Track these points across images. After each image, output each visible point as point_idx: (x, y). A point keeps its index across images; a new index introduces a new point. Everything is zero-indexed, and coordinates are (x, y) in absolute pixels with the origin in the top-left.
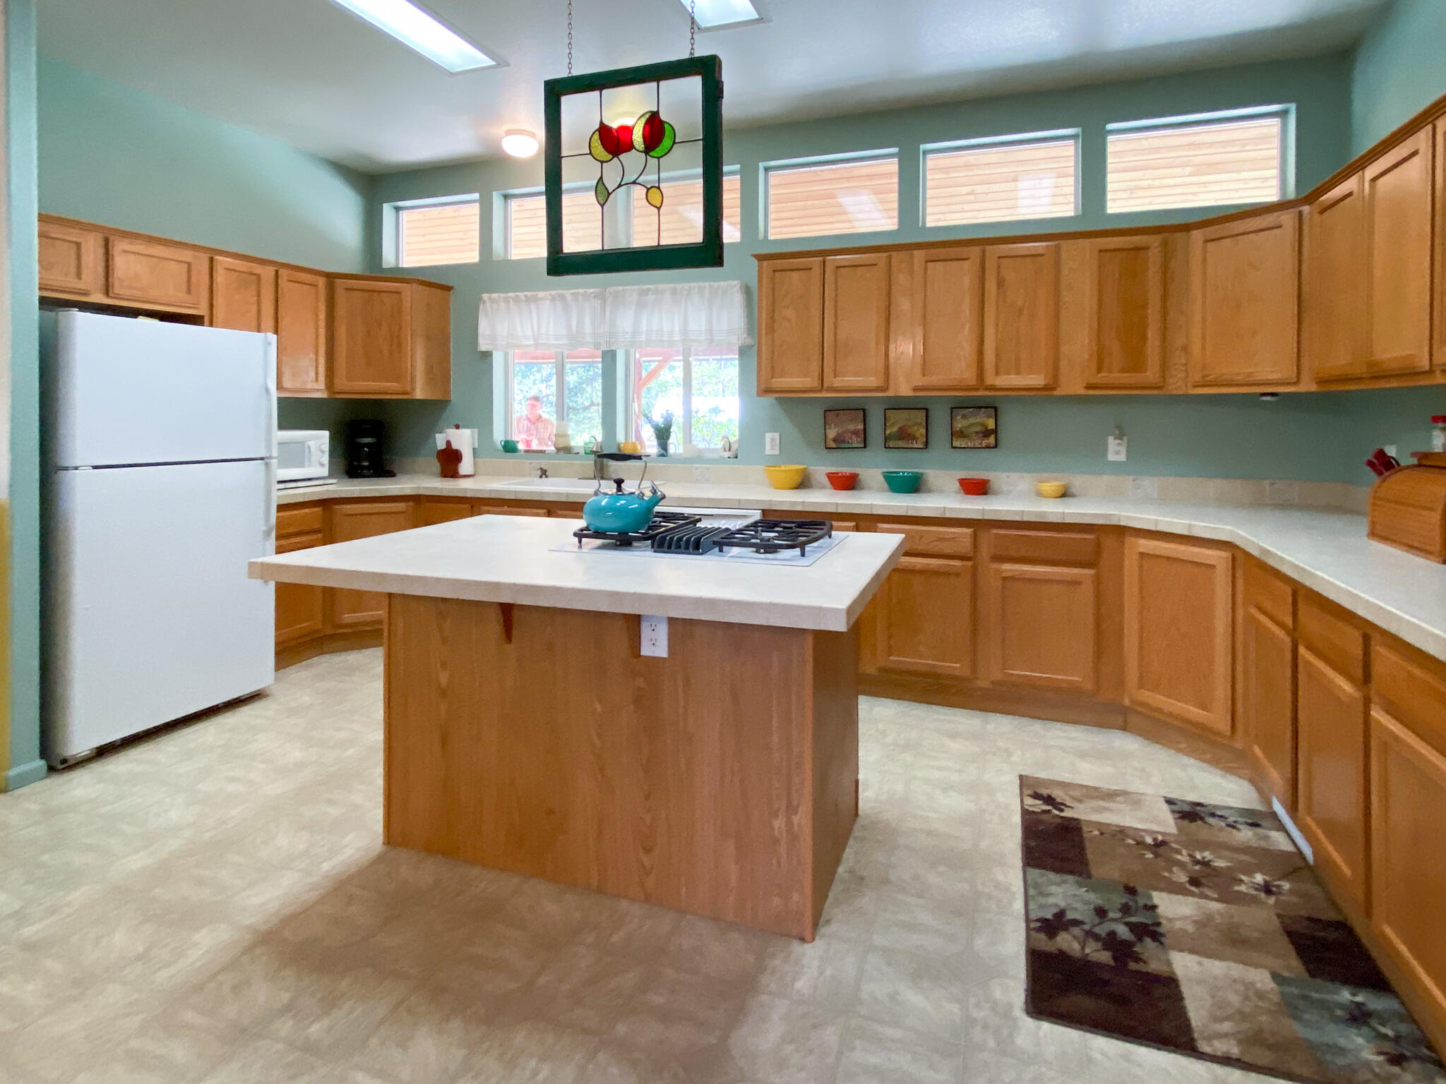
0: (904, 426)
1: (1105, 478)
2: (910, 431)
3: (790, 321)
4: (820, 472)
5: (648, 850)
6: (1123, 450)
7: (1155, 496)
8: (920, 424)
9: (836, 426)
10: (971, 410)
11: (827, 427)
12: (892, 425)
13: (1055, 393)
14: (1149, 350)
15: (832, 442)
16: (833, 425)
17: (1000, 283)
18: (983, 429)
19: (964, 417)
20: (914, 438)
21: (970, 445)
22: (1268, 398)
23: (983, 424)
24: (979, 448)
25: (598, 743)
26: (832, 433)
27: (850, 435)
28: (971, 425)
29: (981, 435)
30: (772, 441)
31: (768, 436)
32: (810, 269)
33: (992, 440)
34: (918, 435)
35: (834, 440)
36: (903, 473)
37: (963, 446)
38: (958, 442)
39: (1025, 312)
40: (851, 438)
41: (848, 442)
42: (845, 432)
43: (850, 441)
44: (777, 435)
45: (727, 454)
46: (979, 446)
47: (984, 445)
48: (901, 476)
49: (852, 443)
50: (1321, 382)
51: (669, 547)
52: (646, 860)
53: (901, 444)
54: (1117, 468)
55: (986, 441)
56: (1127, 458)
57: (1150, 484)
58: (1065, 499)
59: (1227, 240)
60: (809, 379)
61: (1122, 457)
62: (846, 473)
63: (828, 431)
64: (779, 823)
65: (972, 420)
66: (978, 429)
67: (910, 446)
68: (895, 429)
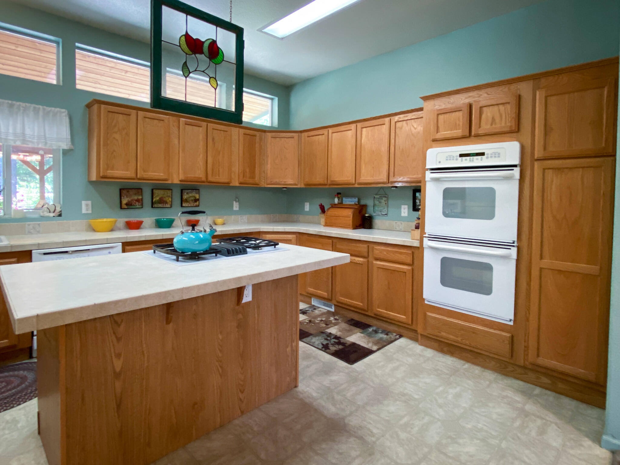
0: (162, 197)
1: (233, 217)
2: (164, 199)
3: (117, 140)
4: (121, 221)
5: (242, 392)
6: (238, 206)
7: (246, 221)
8: (169, 196)
9: (127, 197)
10: (190, 190)
11: (122, 197)
12: (156, 197)
13: (231, 185)
14: (256, 172)
15: (125, 206)
16: (125, 197)
17: (213, 139)
18: (195, 199)
19: (187, 193)
20: (166, 203)
21: (190, 205)
22: (285, 189)
23: (194, 197)
24: (193, 207)
25: (220, 355)
26: (125, 201)
27: (135, 201)
28: (191, 197)
29: (194, 201)
30: (87, 206)
31: (84, 203)
32: (129, 115)
33: (197, 203)
34: (168, 201)
35: (127, 204)
36: (164, 219)
37: (187, 206)
38: (185, 204)
39: (221, 152)
40: (136, 204)
41: (134, 205)
42: (132, 200)
43: (135, 205)
44: (90, 203)
45: (52, 215)
46: (193, 206)
47: (195, 205)
48: (163, 220)
49: (136, 206)
50: (305, 185)
51: (233, 253)
52: (241, 396)
53: (160, 205)
54: (236, 213)
55: (196, 204)
56: (239, 208)
57: (245, 218)
58: (225, 225)
59: (278, 139)
60: (129, 173)
61: (237, 209)
62: (135, 221)
63: (122, 200)
64: (289, 349)
65: (191, 195)
66: (193, 199)
67: (165, 206)
68: (158, 198)
